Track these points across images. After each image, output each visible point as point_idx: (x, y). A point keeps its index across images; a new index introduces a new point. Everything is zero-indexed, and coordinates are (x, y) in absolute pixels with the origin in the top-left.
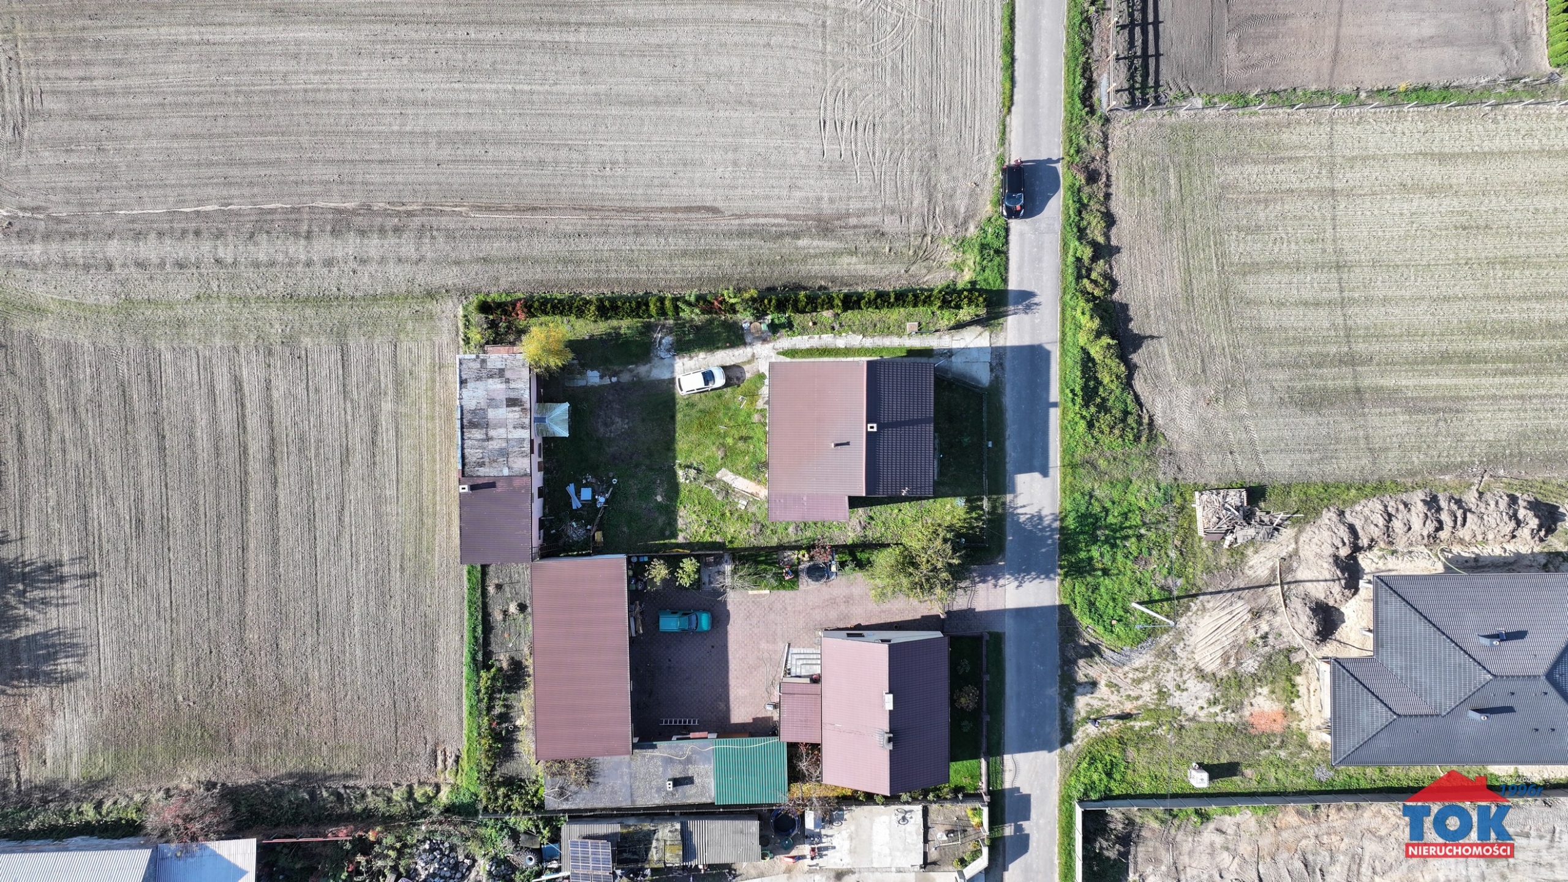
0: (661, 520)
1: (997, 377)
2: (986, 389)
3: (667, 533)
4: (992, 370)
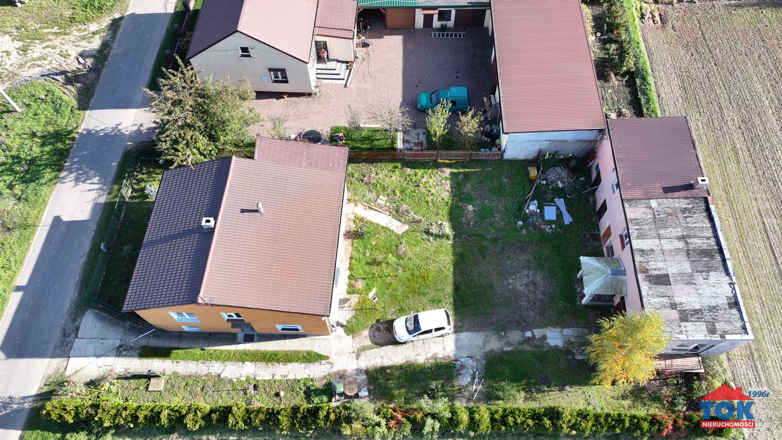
0: (468, 188)
1: (74, 320)
2: (90, 307)
3: (461, 176)
4: (78, 328)
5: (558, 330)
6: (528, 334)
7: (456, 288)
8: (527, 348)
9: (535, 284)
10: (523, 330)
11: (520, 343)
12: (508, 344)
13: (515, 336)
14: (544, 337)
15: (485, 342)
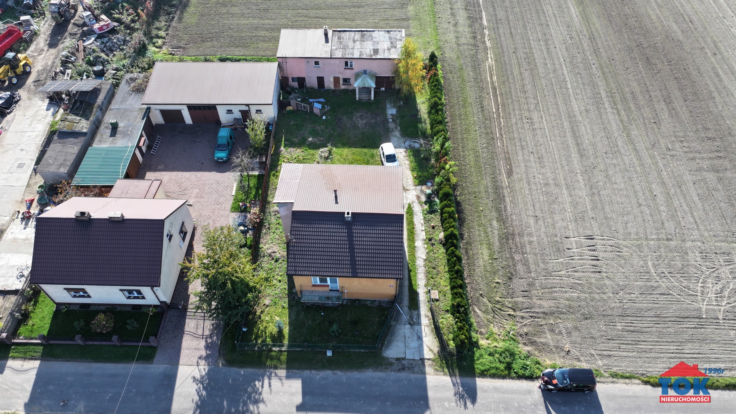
0: (296, 140)
1: (391, 364)
2: (380, 354)
3: (287, 143)
4: (398, 359)
5: (388, 110)
6: (390, 120)
7: (365, 147)
8: (398, 121)
9: (361, 116)
10: (389, 122)
11: (396, 123)
12: (396, 128)
13: (392, 125)
14: (392, 115)
15: (396, 136)
